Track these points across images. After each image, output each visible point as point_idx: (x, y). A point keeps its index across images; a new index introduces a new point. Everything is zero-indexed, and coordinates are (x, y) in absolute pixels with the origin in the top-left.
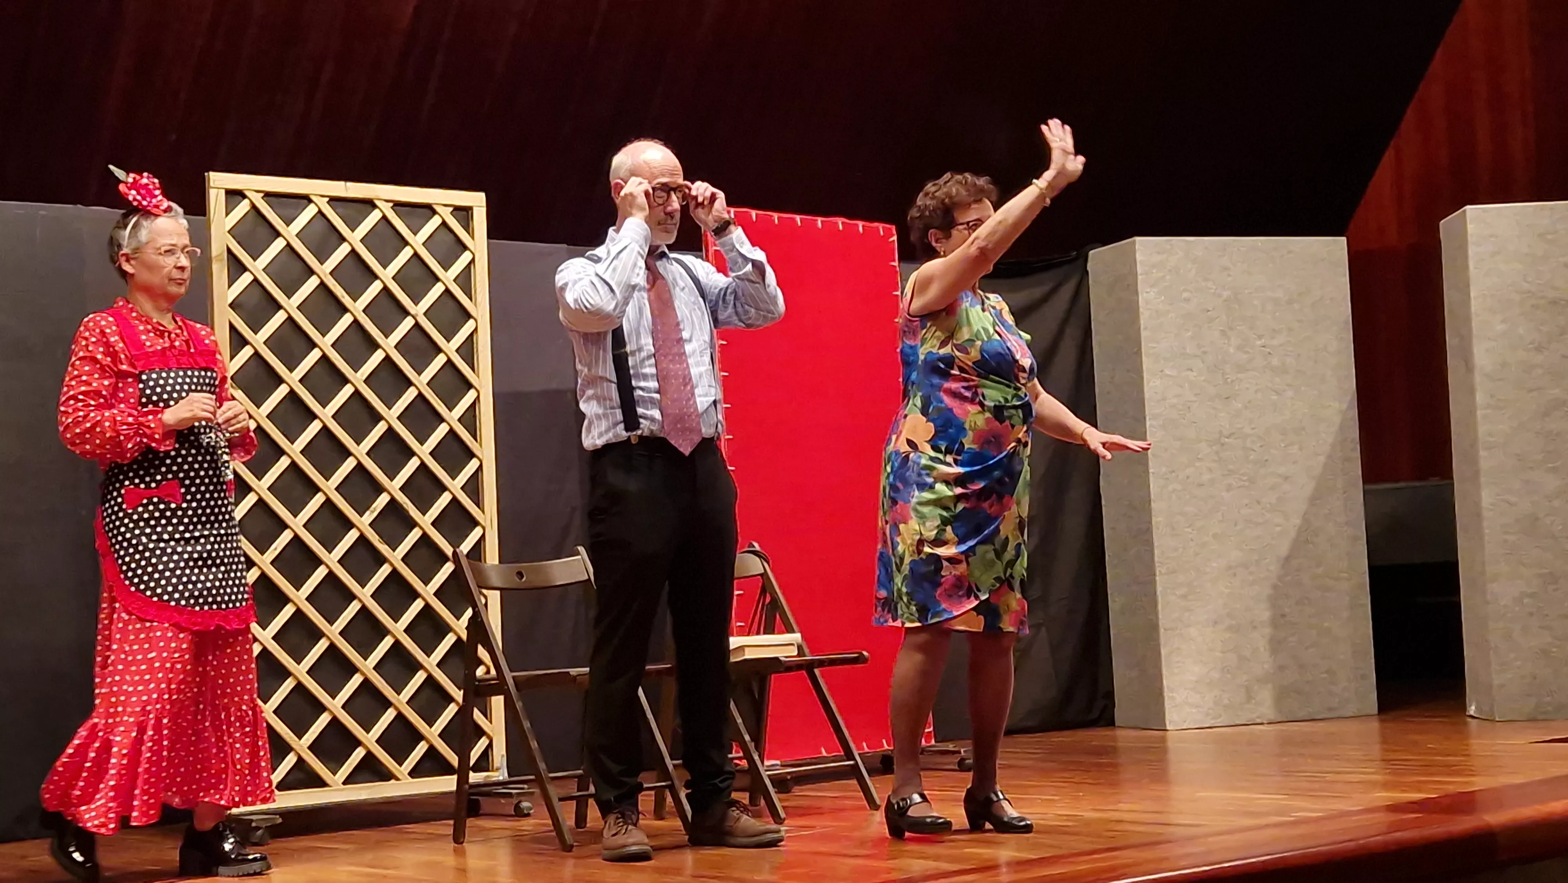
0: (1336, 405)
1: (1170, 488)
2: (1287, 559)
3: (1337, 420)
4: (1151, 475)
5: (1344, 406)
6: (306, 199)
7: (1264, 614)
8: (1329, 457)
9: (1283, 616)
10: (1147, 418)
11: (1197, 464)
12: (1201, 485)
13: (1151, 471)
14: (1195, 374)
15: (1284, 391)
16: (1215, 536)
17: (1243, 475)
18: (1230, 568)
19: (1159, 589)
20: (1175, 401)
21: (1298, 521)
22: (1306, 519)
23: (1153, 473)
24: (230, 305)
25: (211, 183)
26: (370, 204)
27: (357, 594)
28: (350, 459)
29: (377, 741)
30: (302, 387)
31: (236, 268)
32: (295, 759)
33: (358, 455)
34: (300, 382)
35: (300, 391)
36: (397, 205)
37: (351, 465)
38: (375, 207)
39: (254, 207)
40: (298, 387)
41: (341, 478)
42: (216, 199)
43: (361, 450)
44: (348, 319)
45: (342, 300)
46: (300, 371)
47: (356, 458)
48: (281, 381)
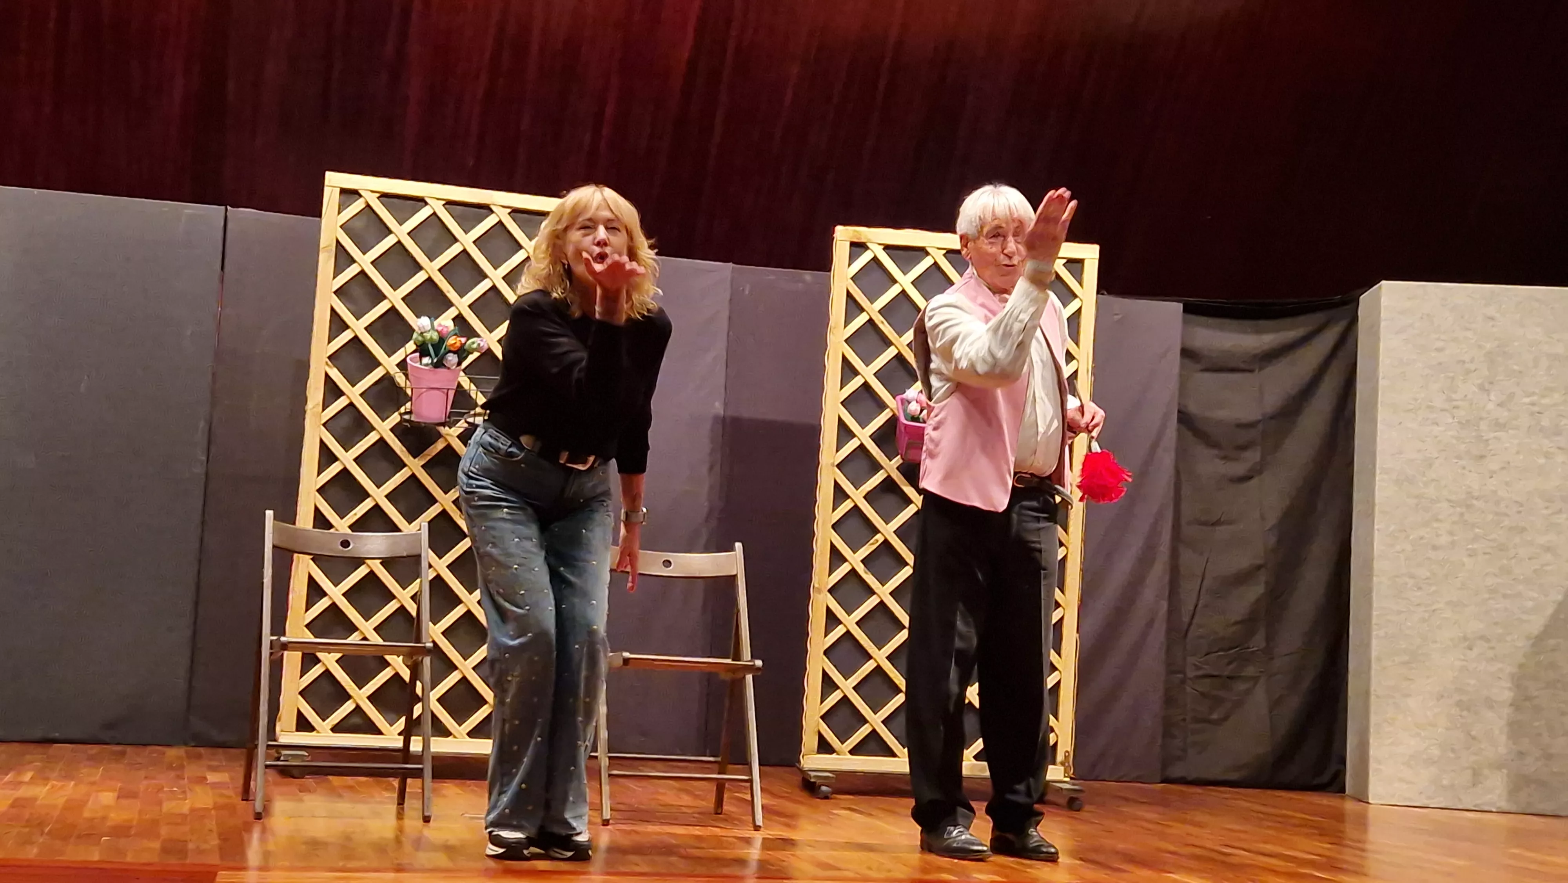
1: (1399, 547)
2: (1540, 637)
4: (1376, 532)
6: (421, 201)
7: (1504, 693)
9: (1528, 698)
10: (1378, 471)
11: (1435, 525)
12: (1435, 548)
13: (1376, 527)
14: (1441, 428)
15: (1554, 454)
16: (1449, 603)
17: (1494, 540)
18: (1465, 639)
19: (1374, 654)
20: (1413, 456)
23: (1378, 530)
24: (335, 292)
25: (326, 182)
26: (486, 209)
27: (433, 564)
28: (441, 440)
29: (439, 700)
30: (398, 371)
31: (343, 258)
32: (353, 706)
33: (448, 438)
34: (398, 365)
35: (397, 375)
36: (515, 212)
37: (440, 445)
38: (492, 212)
39: (368, 206)
40: (394, 371)
41: (429, 458)
42: (330, 197)
43: (453, 434)
44: (452, 312)
45: (448, 295)
46: (399, 356)
47: (446, 440)
48: (378, 364)
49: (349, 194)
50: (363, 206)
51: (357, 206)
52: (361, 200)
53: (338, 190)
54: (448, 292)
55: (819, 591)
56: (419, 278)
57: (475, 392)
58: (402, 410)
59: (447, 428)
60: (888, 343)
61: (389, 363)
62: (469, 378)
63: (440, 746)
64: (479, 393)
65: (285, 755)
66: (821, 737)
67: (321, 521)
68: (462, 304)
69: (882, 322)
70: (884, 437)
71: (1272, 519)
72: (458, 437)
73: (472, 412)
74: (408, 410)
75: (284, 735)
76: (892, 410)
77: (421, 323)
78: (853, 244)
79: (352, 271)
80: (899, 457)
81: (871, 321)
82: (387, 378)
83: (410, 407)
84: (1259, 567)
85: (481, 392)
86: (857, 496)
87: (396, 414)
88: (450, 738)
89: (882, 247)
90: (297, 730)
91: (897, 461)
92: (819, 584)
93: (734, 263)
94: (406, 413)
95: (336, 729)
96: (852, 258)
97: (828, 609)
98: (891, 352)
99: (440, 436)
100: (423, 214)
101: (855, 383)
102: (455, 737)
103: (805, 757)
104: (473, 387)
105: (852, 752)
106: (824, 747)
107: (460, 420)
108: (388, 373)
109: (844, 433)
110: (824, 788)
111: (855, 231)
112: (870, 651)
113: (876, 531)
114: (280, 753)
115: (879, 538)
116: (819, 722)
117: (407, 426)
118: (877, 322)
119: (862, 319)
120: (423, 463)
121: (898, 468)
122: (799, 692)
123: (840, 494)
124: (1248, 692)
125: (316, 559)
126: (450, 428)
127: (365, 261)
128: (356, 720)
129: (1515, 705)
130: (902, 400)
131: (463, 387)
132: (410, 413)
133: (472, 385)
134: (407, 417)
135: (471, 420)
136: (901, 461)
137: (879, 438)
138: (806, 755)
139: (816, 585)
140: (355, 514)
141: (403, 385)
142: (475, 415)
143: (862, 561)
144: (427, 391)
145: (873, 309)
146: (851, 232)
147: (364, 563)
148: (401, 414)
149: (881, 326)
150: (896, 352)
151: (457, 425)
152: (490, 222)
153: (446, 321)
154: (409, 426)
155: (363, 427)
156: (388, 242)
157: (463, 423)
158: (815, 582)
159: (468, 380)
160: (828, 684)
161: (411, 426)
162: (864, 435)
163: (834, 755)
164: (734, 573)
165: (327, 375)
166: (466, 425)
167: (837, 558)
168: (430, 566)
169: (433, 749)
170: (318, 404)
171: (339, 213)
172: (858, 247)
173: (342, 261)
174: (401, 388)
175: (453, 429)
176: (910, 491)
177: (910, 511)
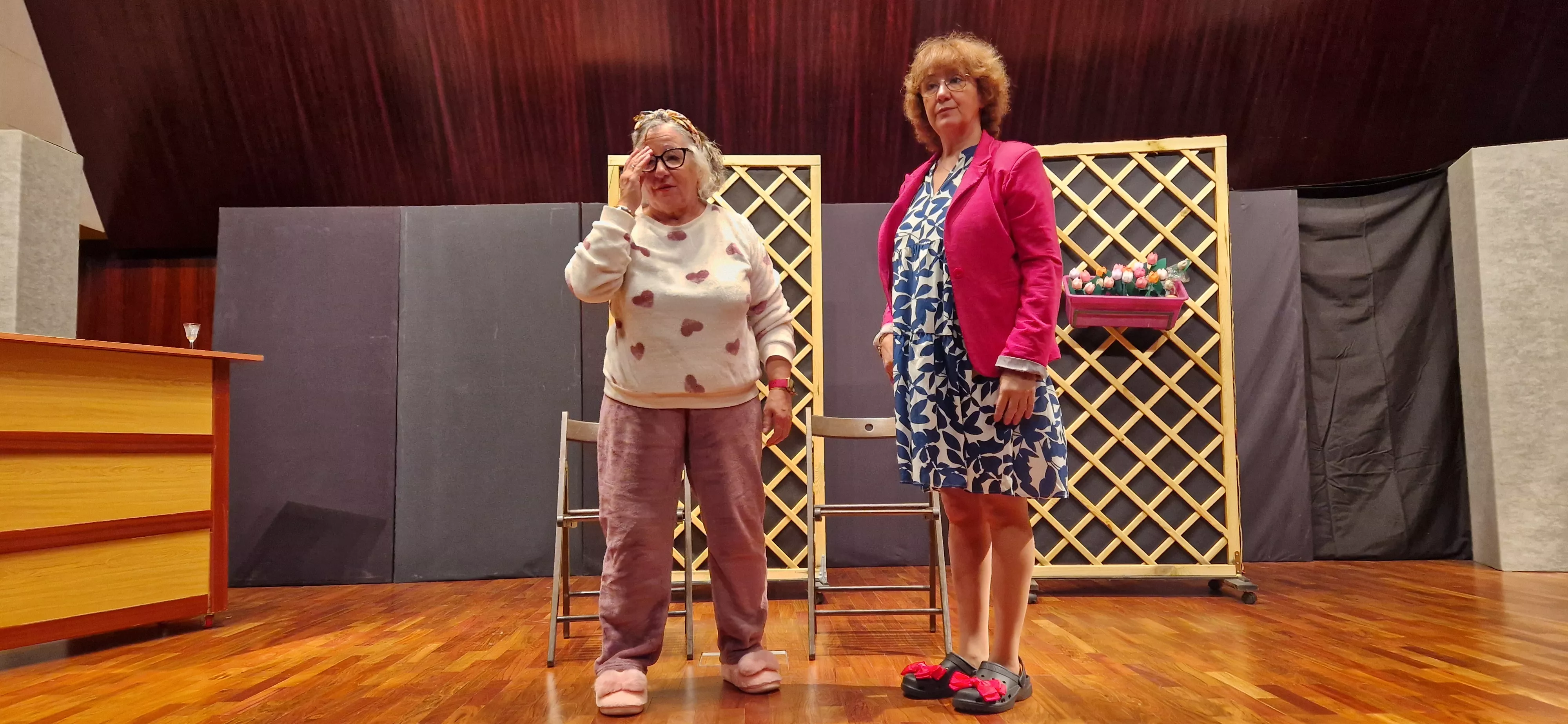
25: (609, 164)
36: (751, 169)
38: (734, 171)
71: (1389, 349)
80: (1070, 325)
91: (1069, 328)
105: (1053, 562)
121: (1069, 334)
136: (1072, 329)
152: (733, 179)
176: (1081, 351)
177: (1083, 367)
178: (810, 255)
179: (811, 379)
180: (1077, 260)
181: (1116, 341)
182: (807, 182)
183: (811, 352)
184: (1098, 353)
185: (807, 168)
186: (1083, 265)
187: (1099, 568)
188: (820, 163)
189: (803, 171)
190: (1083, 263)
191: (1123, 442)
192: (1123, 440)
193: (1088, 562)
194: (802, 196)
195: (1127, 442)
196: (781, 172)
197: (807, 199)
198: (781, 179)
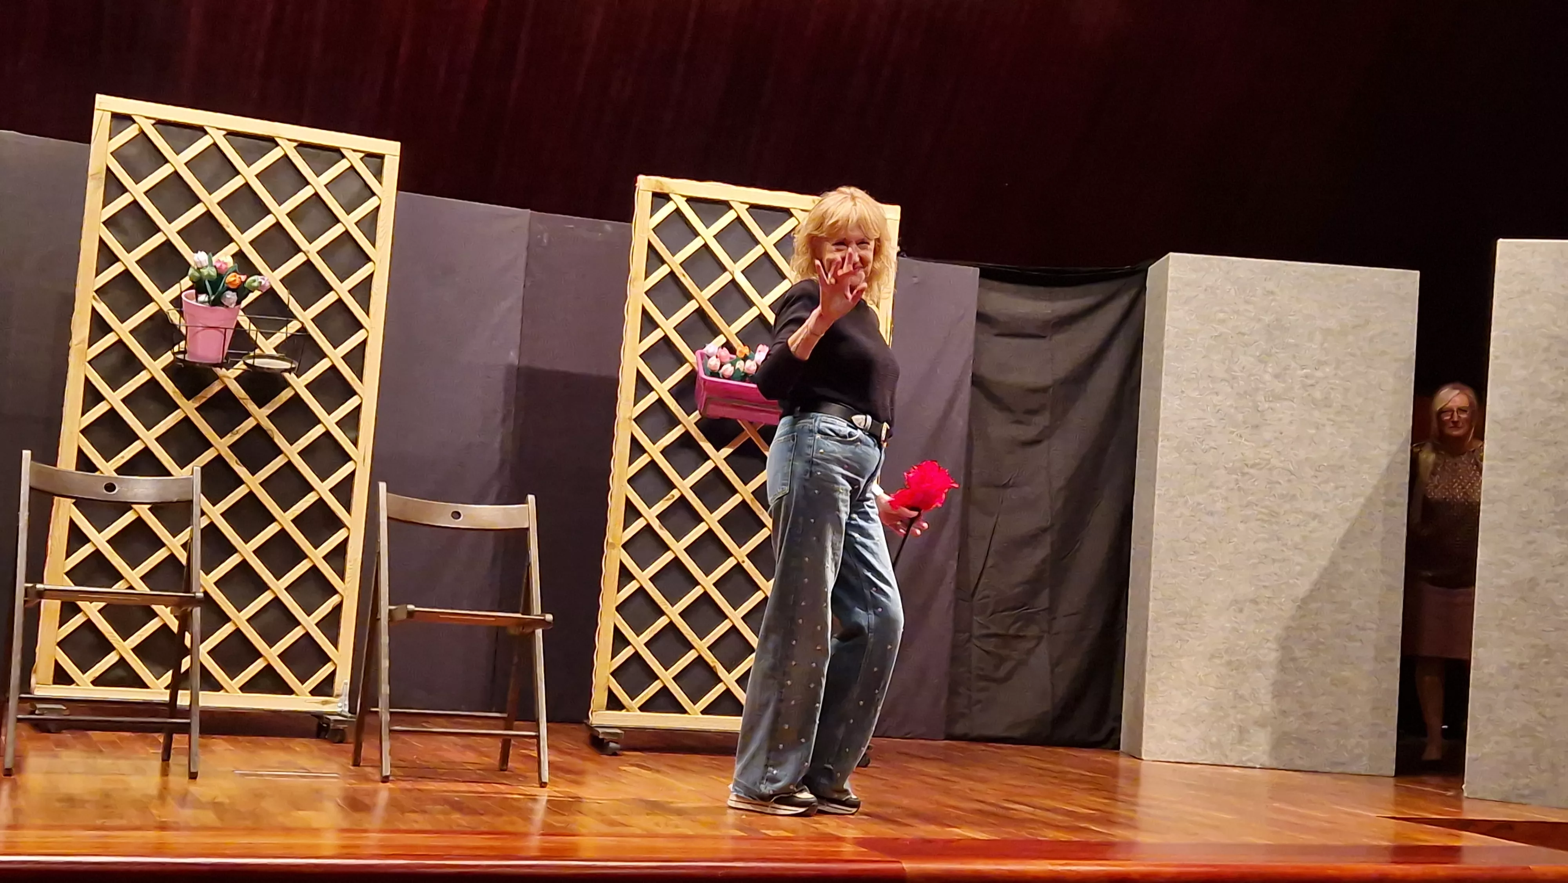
0: (1385, 446)
1: (1177, 513)
2: (1305, 601)
3: (1384, 462)
5: (1394, 448)
6: (201, 131)
7: (1271, 654)
8: (1370, 499)
9: (1294, 660)
10: (1160, 439)
11: (1212, 491)
12: (1211, 514)
13: (1157, 492)
14: (1221, 398)
15: (1324, 425)
16: (1223, 567)
17: (1266, 507)
18: (1236, 601)
19: (1151, 615)
20: (1194, 424)
21: (1324, 563)
22: (1333, 563)
24: (104, 223)
25: (96, 106)
26: (271, 142)
27: (205, 510)
28: (216, 382)
29: (209, 653)
30: (172, 307)
31: (114, 188)
32: (117, 658)
33: (225, 380)
34: (171, 302)
35: (169, 312)
36: (302, 146)
37: (216, 387)
38: (277, 145)
39: (142, 132)
40: (168, 308)
41: (204, 400)
42: (101, 122)
43: (229, 375)
44: (232, 248)
45: (228, 230)
46: (173, 292)
47: (223, 382)
48: (150, 300)
49: (121, 120)
50: (137, 132)
51: (131, 132)
52: (135, 126)
53: (109, 114)
54: (228, 227)
55: (613, 546)
56: (197, 211)
57: (255, 332)
58: (176, 349)
59: (224, 369)
60: (689, 297)
61: (163, 300)
62: (248, 318)
63: (209, 700)
64: (259, 334)
65: (39, 709)
66: (611, 694)
67: (84, 463)
68: (243, 240)
69: (684, 275)
70: (682, 392)
71: (1059, 483)
72: (236, 379)
73: (252, 354)
74: (181, 350)
75: (39, 687)
76: (691, 364)
77: (198, 259)
78: (655, 195)
79: (123, 201)
80: (697, 412)
81: (672, 273)
82: (160, 316)
83: (184, 347)
84: (1045, 530)
85: (261, 333)
86: (654, 451)
87: (170, 353)
88: (222, 692)
89: (685, 199)
90: (55, 683)
91: (696, 416)
92: (613, 539)
93: (532, 210)
94: (180, 352)
95: (96, 682)
96: (654, 210)
97: (622, 564)
98: (691, 306)
99: (216, 377)
100: (203, 143)
101: (655, 336)
102: (227, 691)
103: (594, 713)
104: (253, 327)
105: (642, 708)
106: (614, 703)
107: (238, 362)
108: (161, 309)
109: (643, 386)
110: (612, 745)
111: (657, 181)
112: (663, 607)
113: (672, 486)
114: (36, 707)
115: (675, 494)
116: (608, 678)
117: (181, 365)
118: (678, 274)
119: (663, 271)
120: (197, 405)
121: (696, 424)
122: (590, 647)
123: (637, 449)
124: (1030, 651)
125: (80, 503)
126: (228, 369)
127: (137, 191)
128: (120, 672)
129: (1282, 666)
130: (702, 355)
131: (242, 327)
132: (184, 352)
133: (252, 325)
134: (181, 356)
135: (250, 361)
136: (699, 417)
137: (677, 392)
138: (595, 711)
139: (610, 541)
140: (123, 457)
141: (176, 322)
142: (254, 357)
143: (658, 517)
144: (204, 330)
145: (675, 261)
146: (654, 182)
147: (131, 508)
148: (174, 354)
149: (682, 279)
150: (697, 306)
151: (236, 367)
152: (274, 155)
153: (225, 257)
154: (183, 366)
155: (133, 366)
156: (164, 171)
157: (241, 365)
158: (609, 537)
159: (248, 320)
160: (620, 640)
161: (184, 367)
162: (662, 389)
163: (624, 712)
164: (526, 526)
165: (93, 309)
166: (245, 367)
167: (632, 513)
168: (203, 513)
169: (201, 704)
170: (83, 341)
171: (110, 139)
172: (660, 198)
173: (114, 189)
174: (174, 325)
175: (231, 370)
176: (707, 447)
177: (707, 467)
178: (372, 275)
179: (355, 443)
180: (715, 332)
181: (750, 439)
182: (378, 174)
183: (359, 407)
184: (727, 451)
185: (381, 157)
186: (721, 340)
187: (696, 718)
188: (398, 153)
189: (375, 160)
190: (722, 336)
191: (743, 564)
192: (743, 562)
193: (684, 711)
194: (369, 193)
195: (748, 566)
196: (343, 157)
197: (375, 198)
198: (343, 165)
